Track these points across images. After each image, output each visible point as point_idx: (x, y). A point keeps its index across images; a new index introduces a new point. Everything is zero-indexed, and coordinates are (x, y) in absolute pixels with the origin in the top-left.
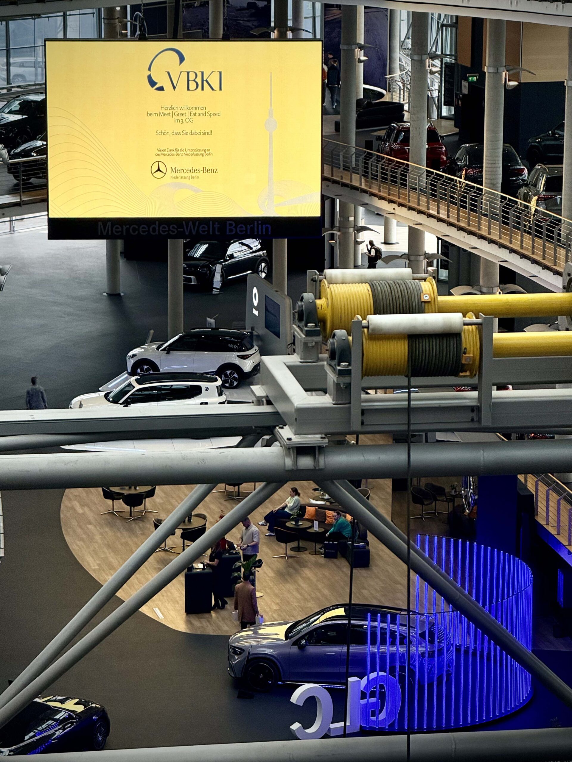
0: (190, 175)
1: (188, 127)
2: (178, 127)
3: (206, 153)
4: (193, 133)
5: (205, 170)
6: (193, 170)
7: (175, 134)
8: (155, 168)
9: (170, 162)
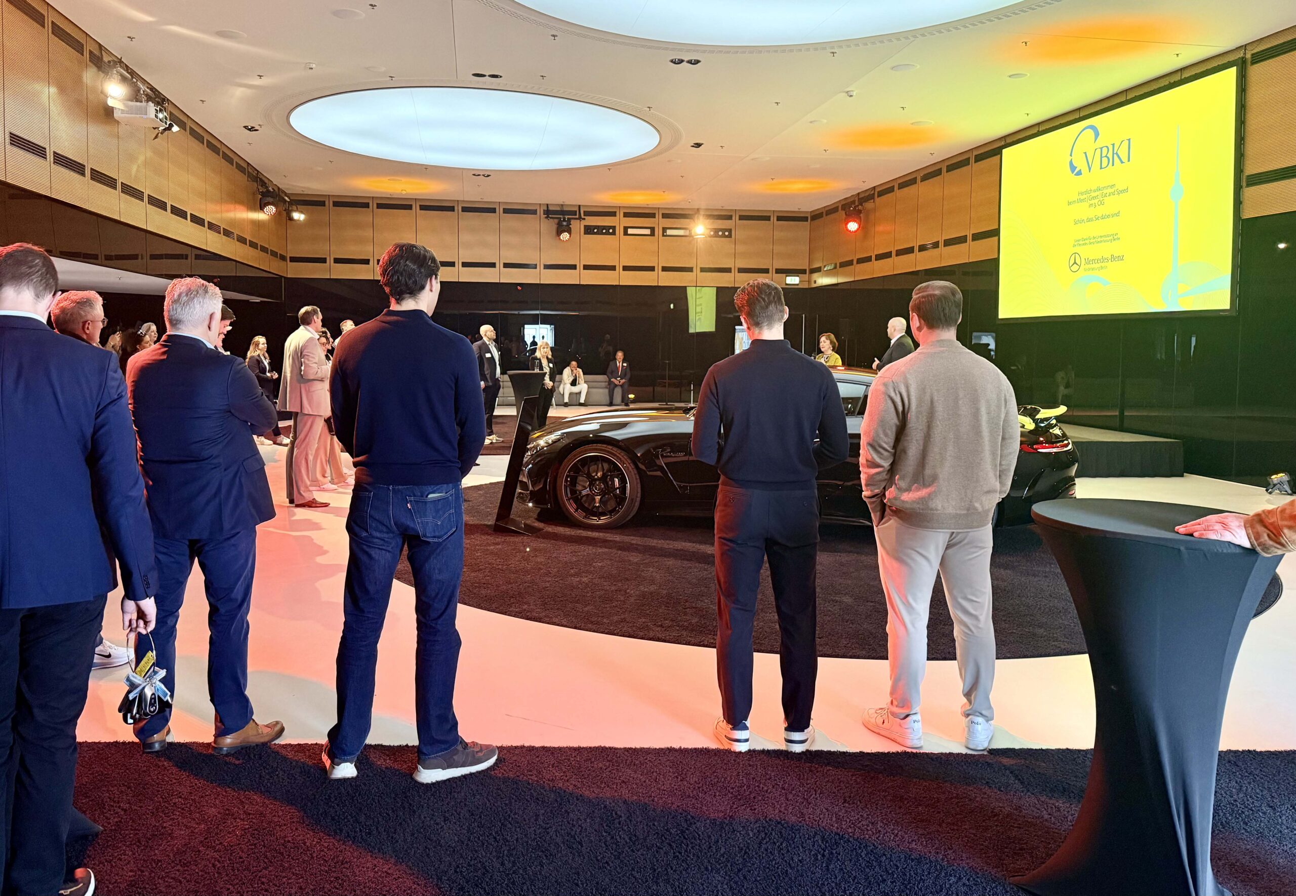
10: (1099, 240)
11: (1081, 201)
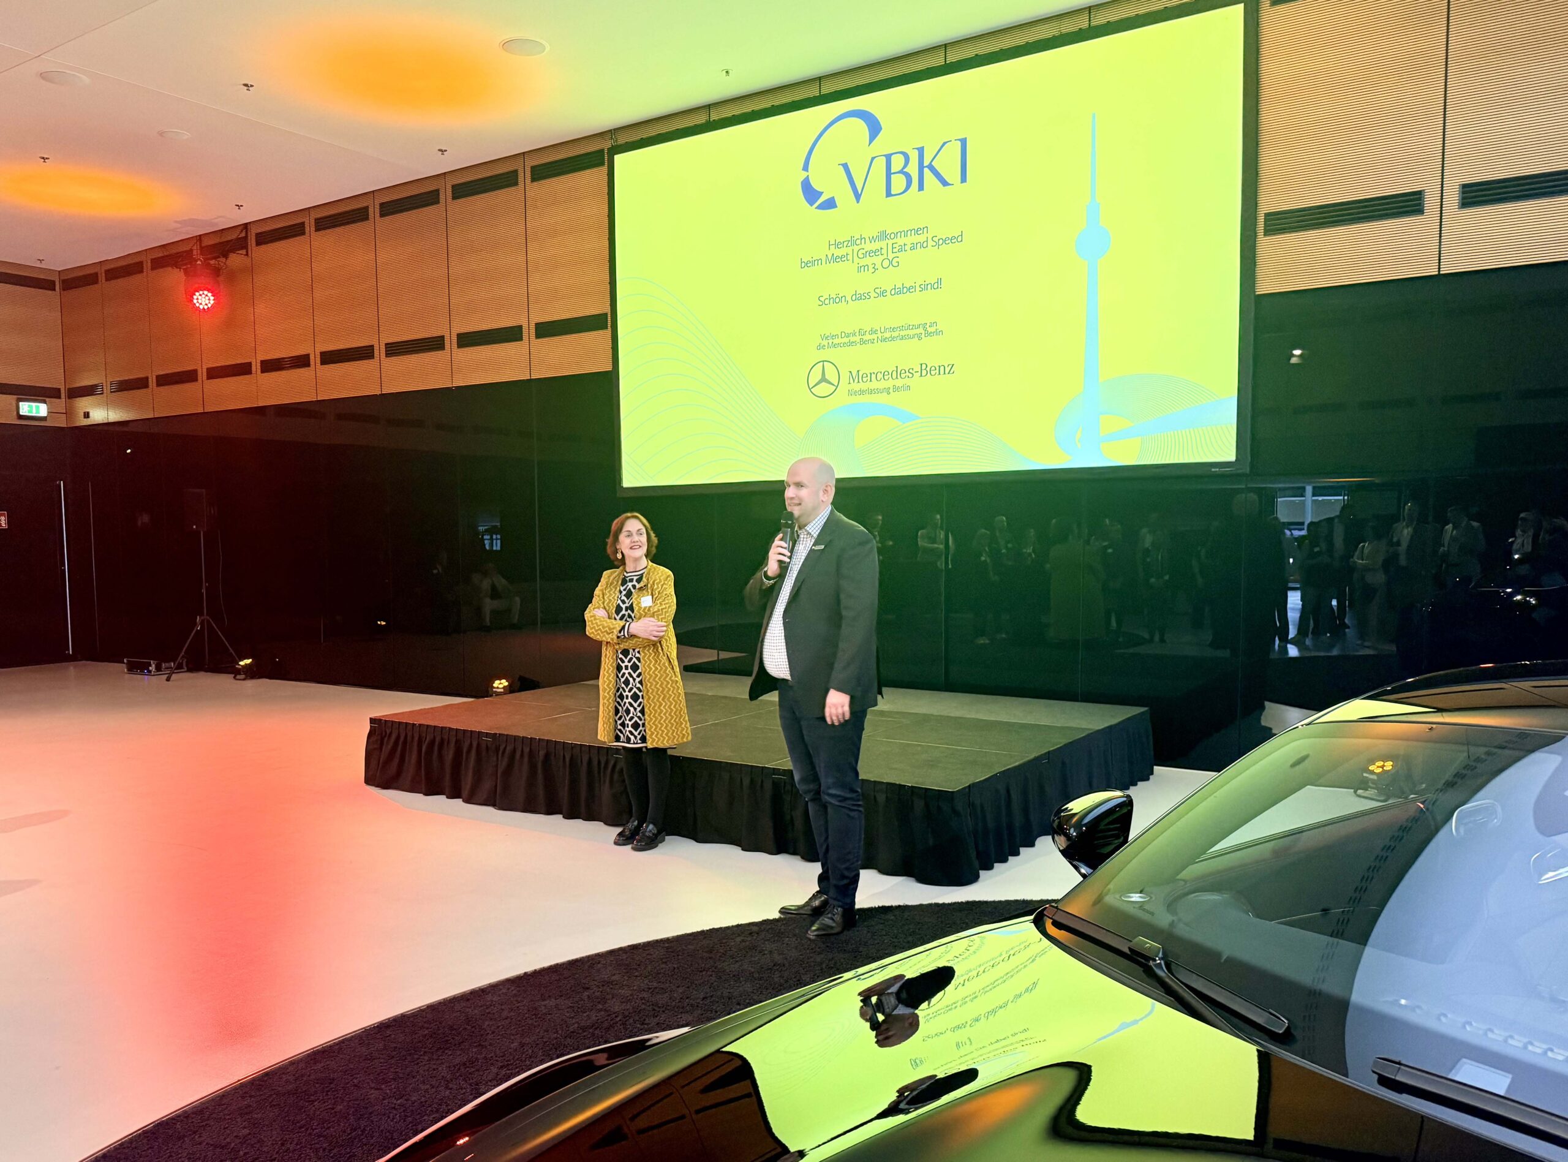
10: (887, 335)
11: (835, 259)
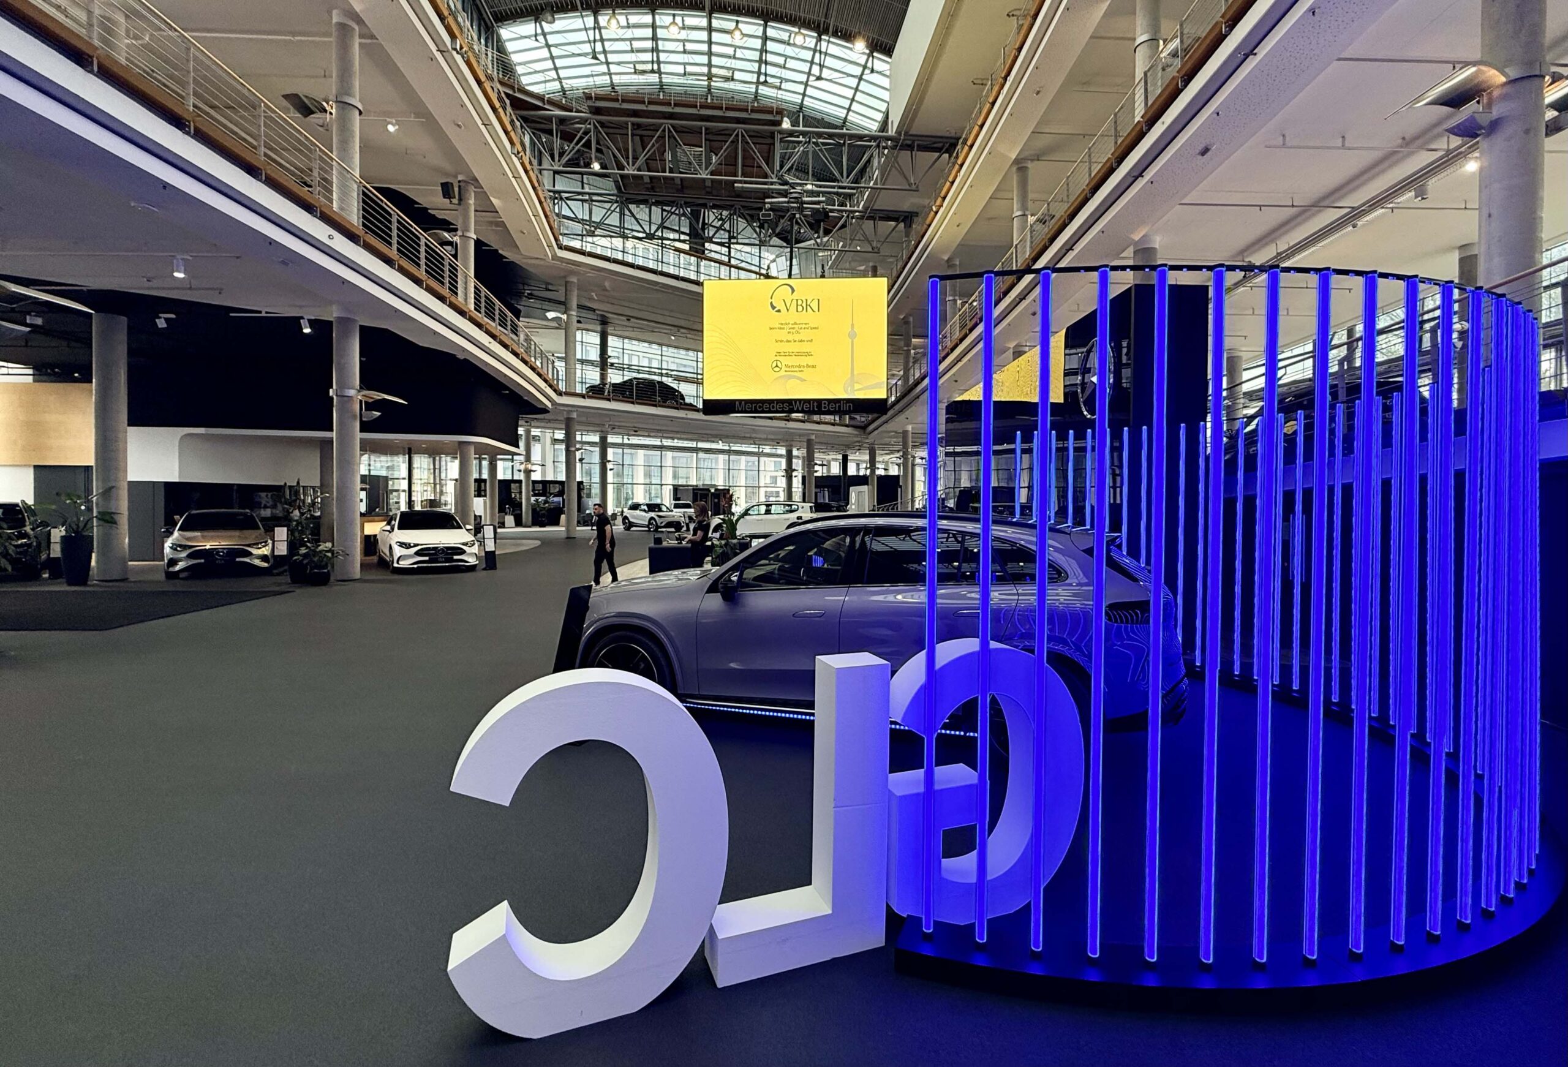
0: (797, 369)
1: (797, 337)
2: (790, 337)
3: (809, 354)
4: (801, 341)
5: (808, 366)
6: (800, 366)
7: (788, 341)
8: (774, 365)
9: (785, 361)
